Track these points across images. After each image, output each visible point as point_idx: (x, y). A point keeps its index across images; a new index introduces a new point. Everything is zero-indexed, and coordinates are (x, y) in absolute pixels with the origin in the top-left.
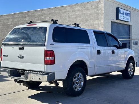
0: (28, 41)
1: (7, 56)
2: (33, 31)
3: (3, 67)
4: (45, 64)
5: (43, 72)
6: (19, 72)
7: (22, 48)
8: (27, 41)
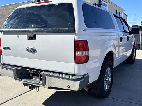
0: (43, 26)
1: (9, 49)
2: (48, 10)
3: (4, 64)
4: (76, 63)
5: (73, 75)
6: (30, 72)
7: (33, 38)
8: (40, 26)
